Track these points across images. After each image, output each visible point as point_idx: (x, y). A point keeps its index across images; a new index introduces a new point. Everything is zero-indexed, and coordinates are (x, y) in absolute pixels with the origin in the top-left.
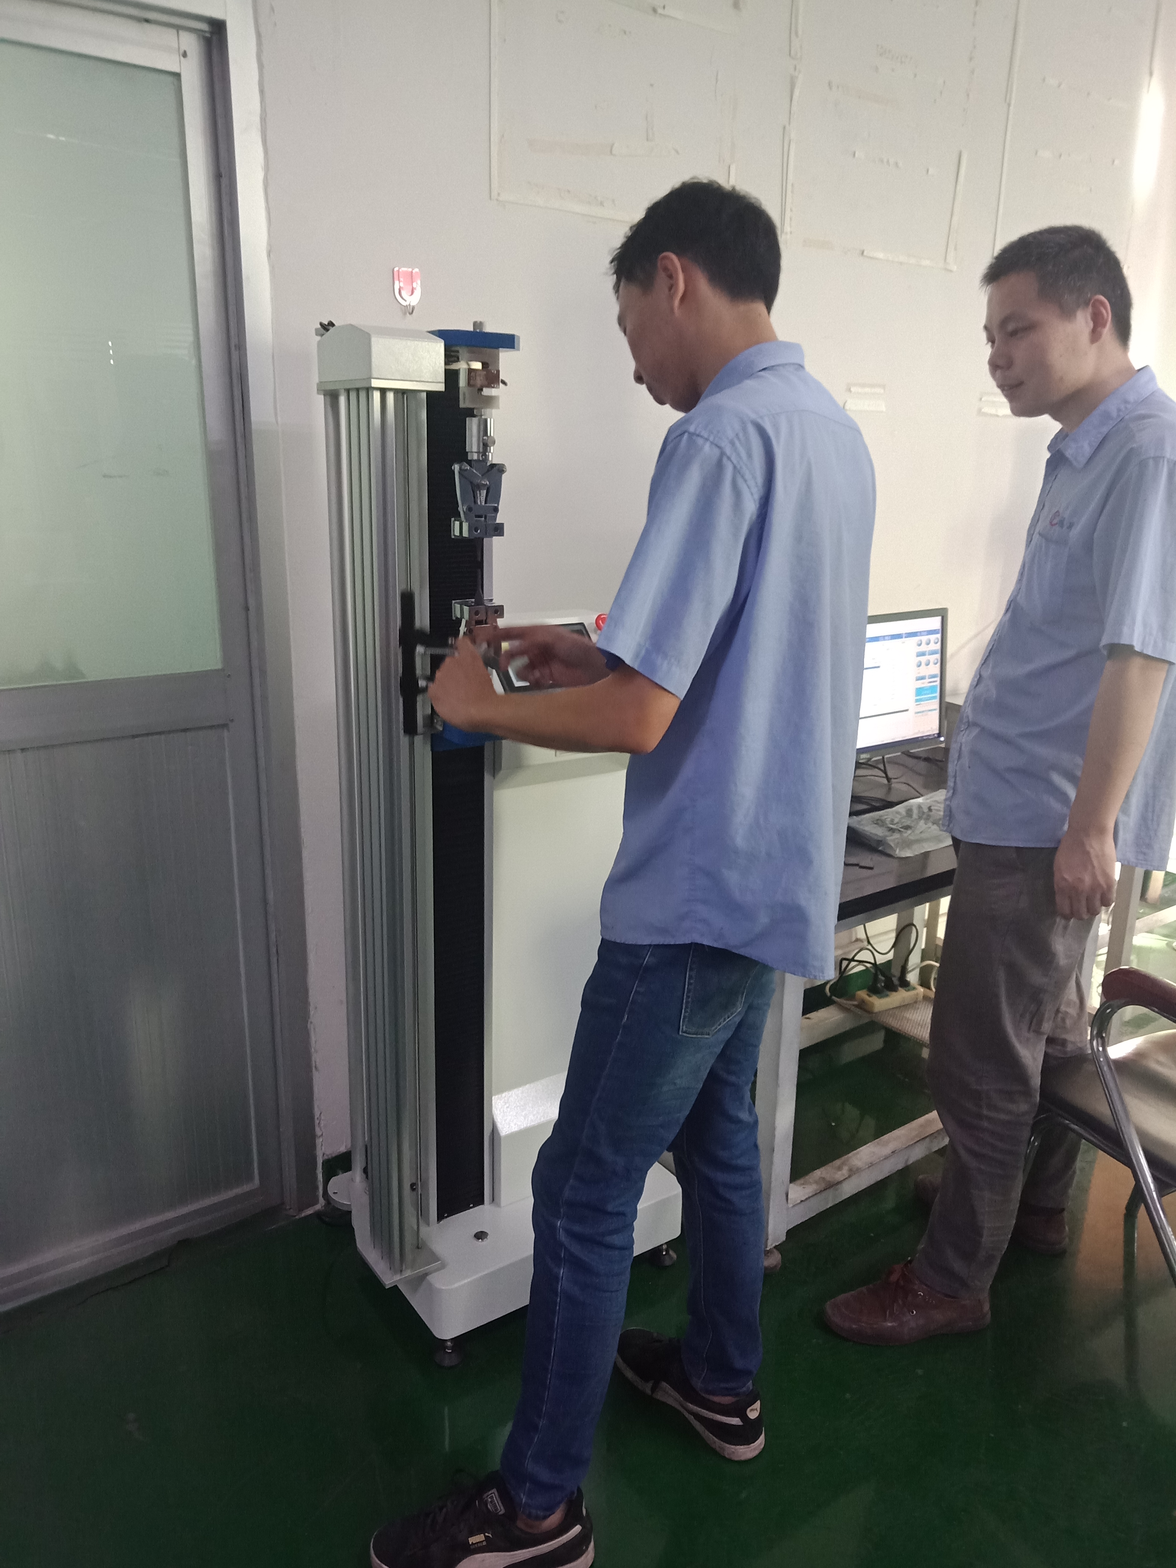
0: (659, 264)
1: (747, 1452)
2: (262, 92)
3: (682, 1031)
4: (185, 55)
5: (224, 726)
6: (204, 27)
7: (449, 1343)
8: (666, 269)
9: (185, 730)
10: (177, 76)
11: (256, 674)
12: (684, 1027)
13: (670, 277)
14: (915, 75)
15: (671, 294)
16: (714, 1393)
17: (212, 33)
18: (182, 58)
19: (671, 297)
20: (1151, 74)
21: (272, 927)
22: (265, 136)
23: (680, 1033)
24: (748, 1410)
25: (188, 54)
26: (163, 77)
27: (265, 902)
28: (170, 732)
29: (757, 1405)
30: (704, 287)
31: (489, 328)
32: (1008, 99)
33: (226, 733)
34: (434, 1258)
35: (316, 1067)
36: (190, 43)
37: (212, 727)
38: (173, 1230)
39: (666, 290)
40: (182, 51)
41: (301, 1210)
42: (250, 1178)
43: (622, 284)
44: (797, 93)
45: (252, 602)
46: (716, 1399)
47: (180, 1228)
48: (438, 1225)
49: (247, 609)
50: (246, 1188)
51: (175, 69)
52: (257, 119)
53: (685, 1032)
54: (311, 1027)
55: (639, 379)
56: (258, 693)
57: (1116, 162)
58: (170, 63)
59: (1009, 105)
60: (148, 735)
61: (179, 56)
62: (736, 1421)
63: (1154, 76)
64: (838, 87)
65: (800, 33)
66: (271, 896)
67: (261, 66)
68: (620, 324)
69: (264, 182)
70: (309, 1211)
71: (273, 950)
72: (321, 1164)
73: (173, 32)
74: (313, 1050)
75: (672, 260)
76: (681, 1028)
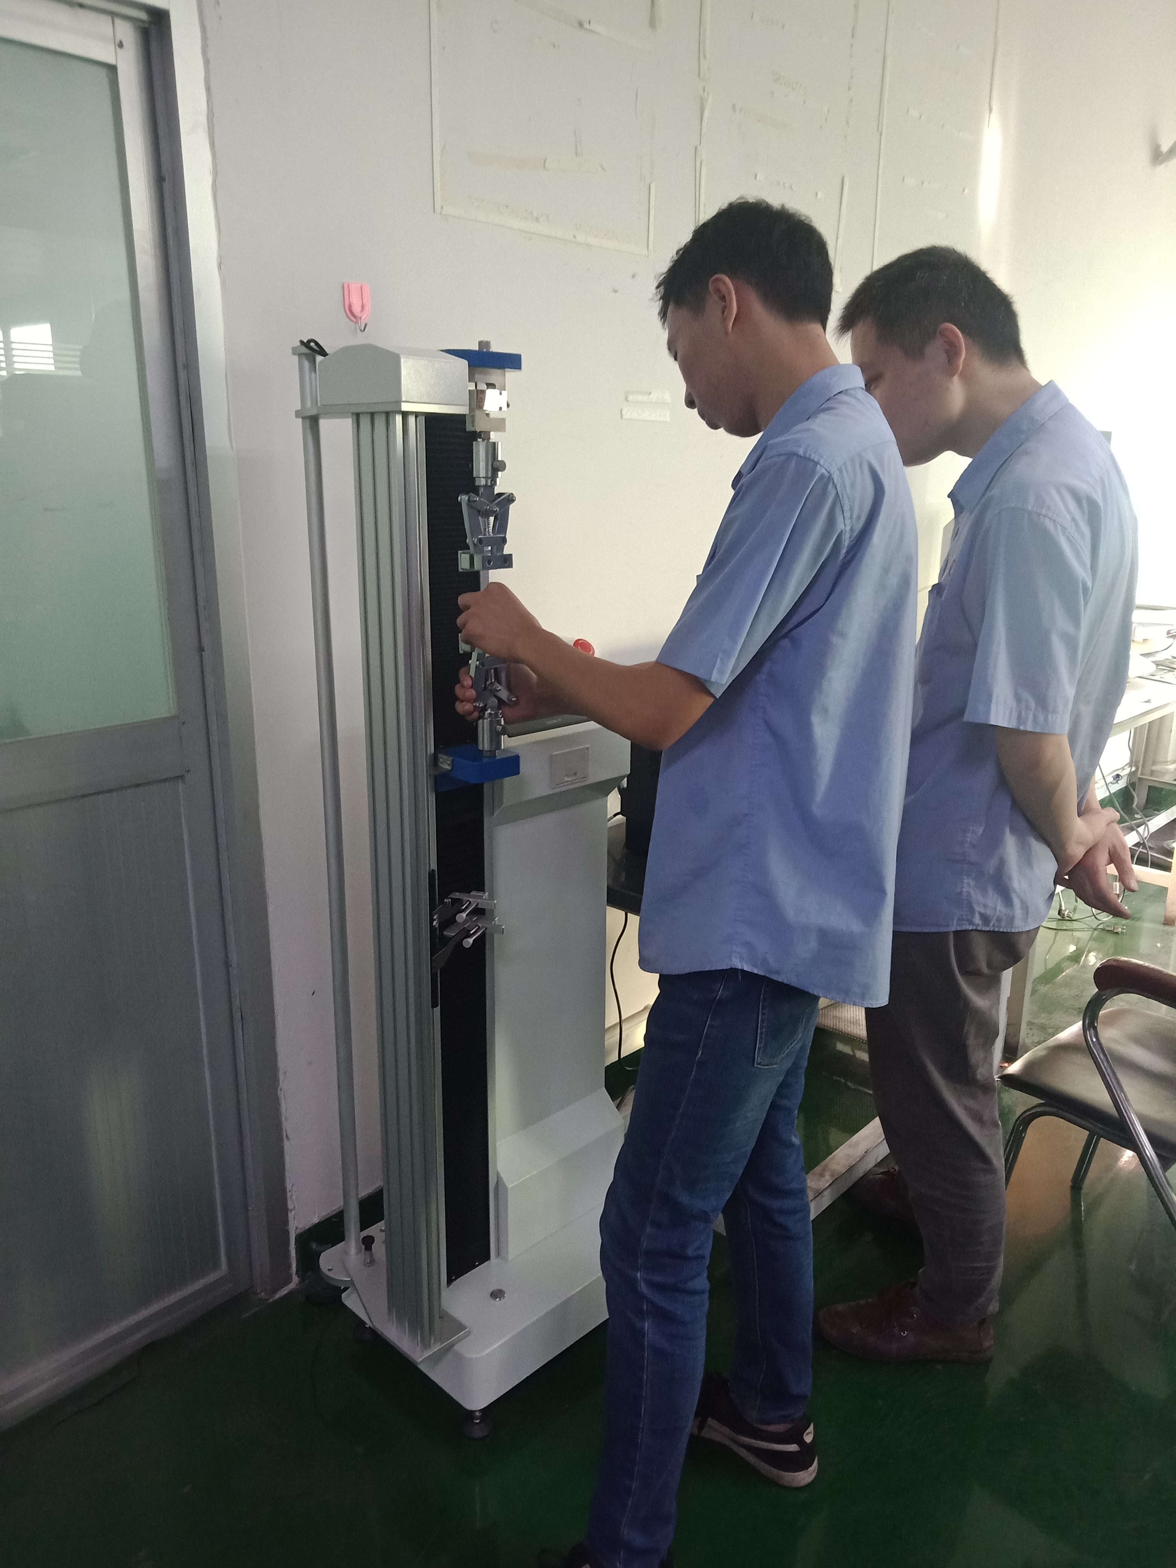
0: (711, 287)
1: (806, 1477)
2: (208, 89)
3: (757, 1064)
4: (121, 45)
5: (181, 777)
6: (143, 16)
7: (477, 1414)
8: (718, 291)
9: (137, 786)
10: (112, 69)
11: (212, 718)
12: (759, 1059)
13: (723, 298)
14: (805, 102)
15: (724, 317)
16: (769, 1423)
17: (150, 23)
18: (118, 49)
19: (725, 320)
20: (991, 110)
21: (236, 990)
22: (213, 138)
23: (756, 1065)
24: (805, 1435)
25: (124, 43)
26: (95, 69)
27: (227, 964)
28: (121, 789)
29: (811, 1429)
30: (759, 311)
31: (495, 348)
32: (880, 128)
33: (181, 786)
34: (460, 1327)
35: (287, 1136)
36: (127, 33)
37: (165, 780)
38: (137, 1336)
39: (719, 313)
40: (117, 41)
41: (275, 1291)
42: (216, 1266)
43: (670, 308)
44: (706, 114)
45: (206, 641)
46: (773, 1428)
47: (144, 1332)
48: (447, 1289)
49: (201, 649)
50: (212, 1277)
51: (111, 60)
52: (203, 119)
53: (759, 1064)
54: (281, 1095)
55: (690, 403)
56: (214, 738)
57: (966, 191)
58: (104, 53)
59: (881, 134)
60: (98, 793)
61: (115, 46)
62: (793, 1448)
63: (993, 112)
64: (741, 110)
65: (708, 56)
66: (234, 958)
67: (207, 62)
68: (670, 349)
69: (212, 187)
70: (284, 1292)
71: (237, 1016)
72: (294, 1239)
73: (108, 19)
74: (283, 1118)
75: (724, 283)
76: (756, 1059)
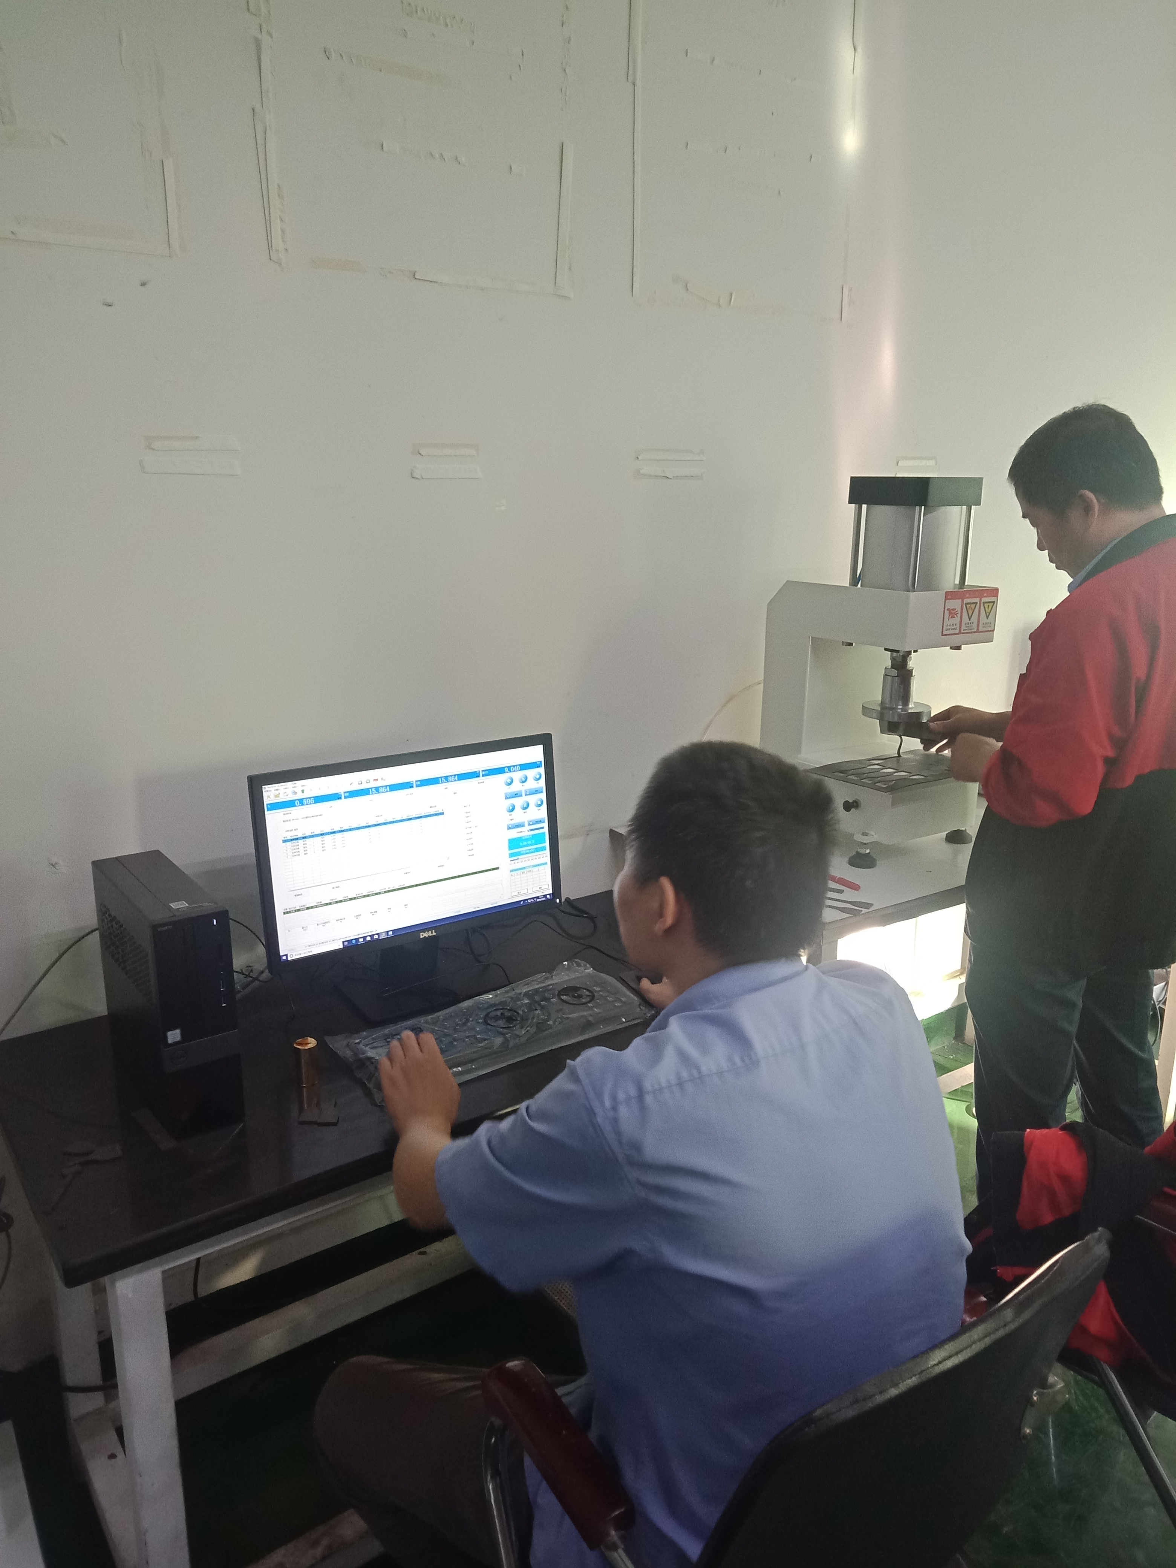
20: (855, 49)
32: (631, 77)
44: (268, 62)
59: (634, 84)
63: (859, 51)
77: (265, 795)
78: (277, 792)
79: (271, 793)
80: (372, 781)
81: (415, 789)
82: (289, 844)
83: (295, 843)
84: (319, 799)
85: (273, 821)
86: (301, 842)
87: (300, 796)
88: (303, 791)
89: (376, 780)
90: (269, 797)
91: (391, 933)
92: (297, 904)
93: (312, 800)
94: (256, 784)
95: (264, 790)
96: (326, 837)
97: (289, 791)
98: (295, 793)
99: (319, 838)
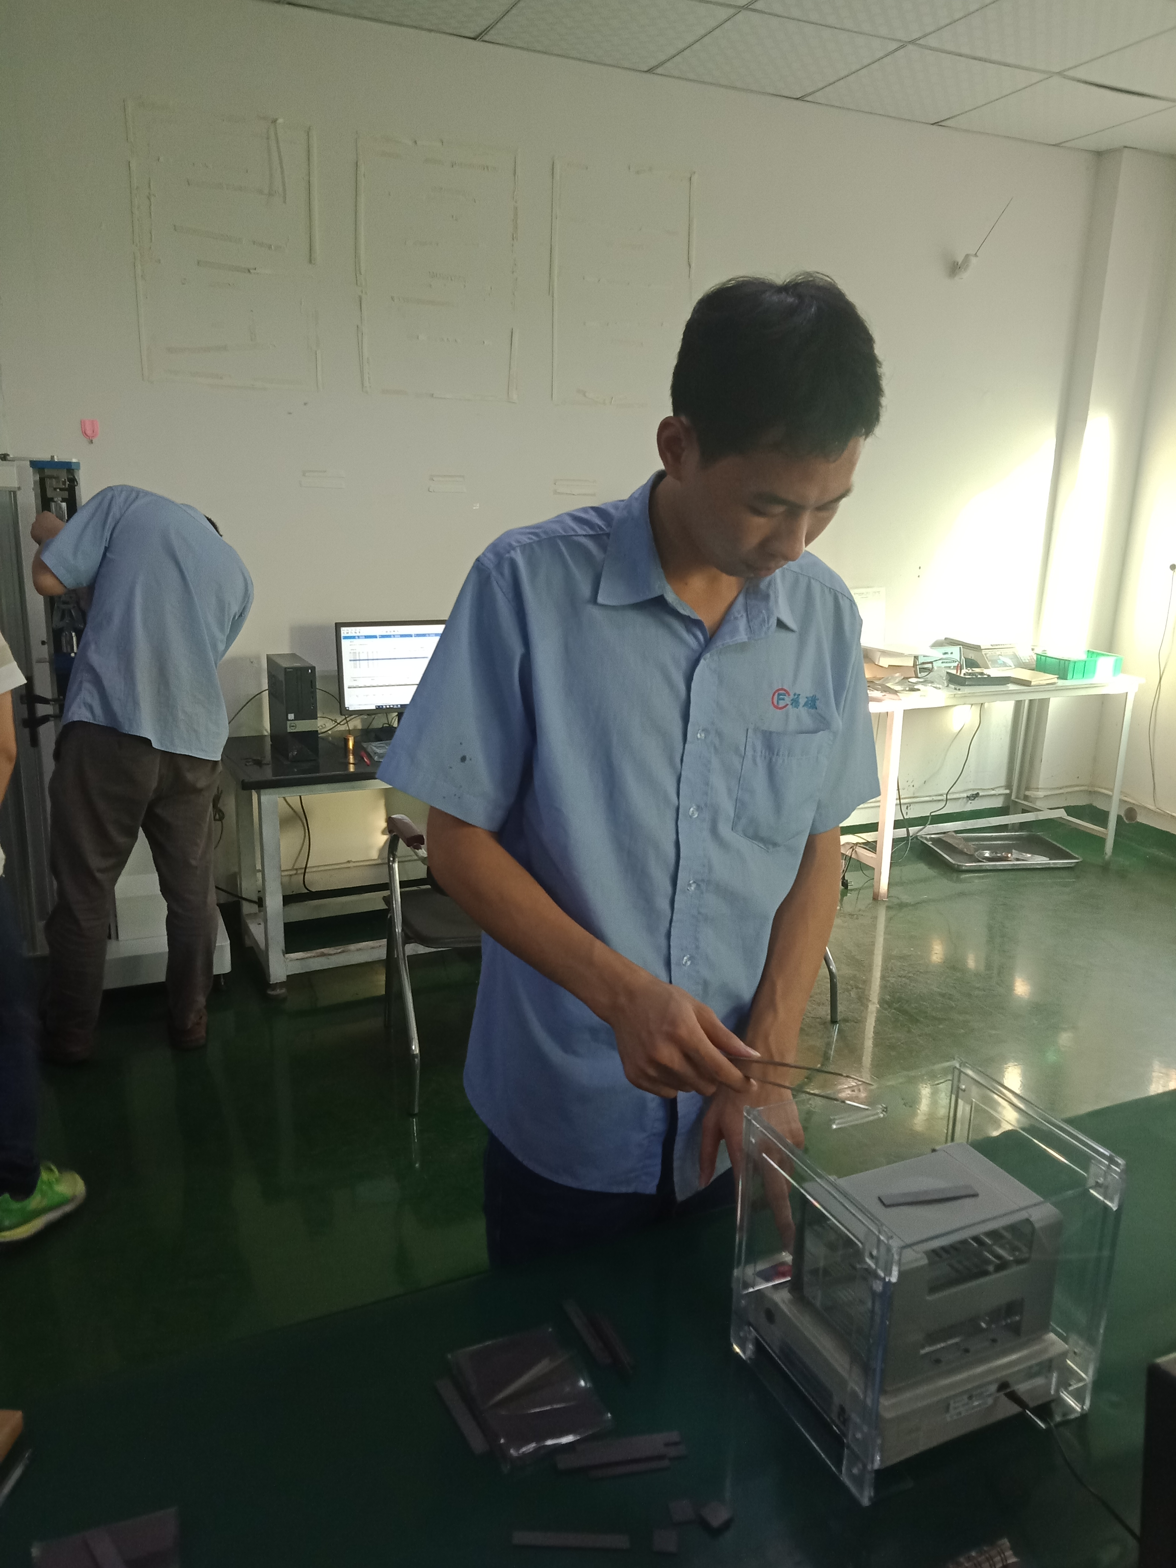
14: (465, 287)
20: (690, 266)
32: (551, 293)
44: (365, 305)
57: (666, 325)
59: (553, 297)
63: (693, 267)
64: (399, 299)
77: (342, 632)
78: (347, 631)
79: (344, 631)
80: (392, 631)
81: (413, 637)
82: (352, 662)
83: (355, 662)
84: (367, 637)
85: (345, 643)
86: (358, 662)
87: (358, 634)
88: (359, 632)
89: (394, 631)
90: (344, 633)
91: (399, 706)
92: (354, 684)
93: (364, 637)
94: (338, 626)
95: (341, 630)
96: (369, 661)
97: (353, 632)
98: (356, 633)
99: (367, 661)
